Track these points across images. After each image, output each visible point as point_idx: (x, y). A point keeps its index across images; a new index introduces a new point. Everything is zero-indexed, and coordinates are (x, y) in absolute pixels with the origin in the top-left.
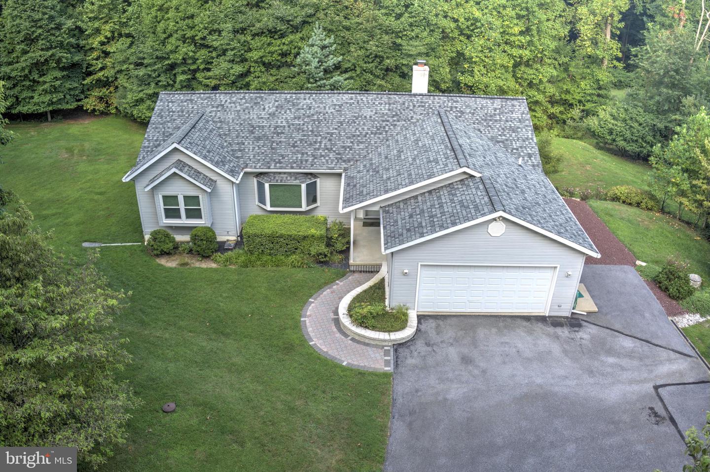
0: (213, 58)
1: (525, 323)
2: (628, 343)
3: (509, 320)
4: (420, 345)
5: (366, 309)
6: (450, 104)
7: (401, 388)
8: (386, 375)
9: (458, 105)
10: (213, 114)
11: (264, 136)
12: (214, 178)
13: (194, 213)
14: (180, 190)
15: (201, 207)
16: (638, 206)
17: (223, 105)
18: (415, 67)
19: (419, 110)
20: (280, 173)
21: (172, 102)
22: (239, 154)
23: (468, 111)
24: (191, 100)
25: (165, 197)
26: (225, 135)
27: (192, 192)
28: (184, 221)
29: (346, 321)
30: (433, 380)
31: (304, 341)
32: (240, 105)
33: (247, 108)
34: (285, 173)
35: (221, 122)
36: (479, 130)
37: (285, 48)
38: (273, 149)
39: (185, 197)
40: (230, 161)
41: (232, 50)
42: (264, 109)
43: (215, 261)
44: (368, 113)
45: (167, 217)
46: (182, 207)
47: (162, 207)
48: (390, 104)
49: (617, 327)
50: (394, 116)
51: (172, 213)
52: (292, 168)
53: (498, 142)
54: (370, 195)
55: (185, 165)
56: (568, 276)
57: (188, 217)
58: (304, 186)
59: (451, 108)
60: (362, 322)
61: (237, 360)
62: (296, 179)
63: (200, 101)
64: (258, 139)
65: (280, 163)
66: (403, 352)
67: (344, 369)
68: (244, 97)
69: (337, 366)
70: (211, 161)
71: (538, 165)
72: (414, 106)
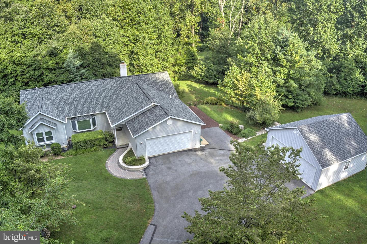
1: (185, 153)
2: (222, 152)
3: (179, 153)
4: (152, 167)
5: (130, 159)
6: (139, 79)
7: (151, 181)
8: (144, 179)
9: (142, 78)
10: (46, 97)
11: (70, 102)
12: (56, 122)
13: (51, 138)
14: (43, 130)
15: (53, 135)
16: (216, 104)
17: (49, 93)
19: (128, 83)
20: (81, 116)
21: (27, 94)
22: (62, 112)
23: (147, 80)
24: (35, 92)
25: (37, 134)
26: (54, 105)
27: (48, 130)
28: (46, 142)
29: (124, 165)
30: (160, 177)
31: (111, 175)
32: (57, 91)
33: (60, 92)
34: (82, 116)
35: (50, 100)
36: (152, 87)
38: (75, 107)
39: (45, 133)
40: (60, 115)
41: (34, 65)
42: (67, 92)
43: (63, 156)
44: (109, 87)
45: (39, 142)
46: (45, 137)
47: (36, 138)
48: (116, 82)
49: (217, 147)
50: (119, 87)
51: (41, 140)
52: (85, 113)
53: (161, 90)
54: (121, 118)
55: (44, 119)
56: (196, 133)
57: (47, 140)
58: (91, 120)
59: (140, 80)
60: (130, 164)
61: (90, 187)
62: (87, 118)
63: (39, 92)
64: (68, 104)
65: (80, 112)
66: (147, 171)
67: (129, 180)
68: (57, 88)
69: (126, 180)
70: (54, 116)
71: (177, 97)
72: (126, 81)
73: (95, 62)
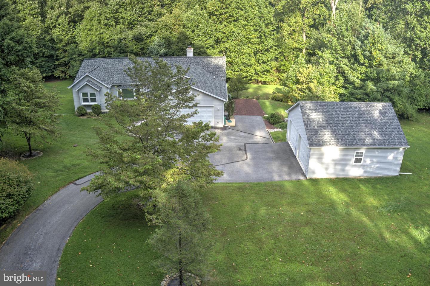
0: (112, 51)
2: (243, 134)
6: (194, 60)
9: (198, 60)
10: (103, 66)
11: (121, 73)
12: (101, 86)
13: (94, 100)
14: (88, 91)
15: (96, 97)
16: (281, 101)
17: (107, 63)
18: (187, 49)
20: (126, 85)
21: (88, 62)
22: (111, 79)
23: (201, 62)
24: (96, 62)
25: (83, 94)
26: (107, 73)
27: (92, 91)
28: (90, 103)
32: (114, 63)
33: (116, 63)
34: (127, 85)
35: (106, 69)
36: (204, 69)
37: (143, 46)
38: (124, 77)
39: (90, 94)
40: (107, 81)
42: (123, 64)
43: (101, 116)
45: (84, 102)
46: (89, 97)
47: (82, 97)
48: (171, 61)
49: (242, 130)
50: (171, 65)
51: (85, 100)
52: (130, 83)
53: (210, 72)
55: (90, 81)
56: (218, 110)
57: (91, 101)
58: (134, 90)
59: (194, 61)
62: (131, 87)
63: (99, 62)
64: (119, 74)
65: (126, 81)
68: (116, 60)
70: (100, 80)
71: (224, 80)
72: (180, 61)
73: (180, 52)
